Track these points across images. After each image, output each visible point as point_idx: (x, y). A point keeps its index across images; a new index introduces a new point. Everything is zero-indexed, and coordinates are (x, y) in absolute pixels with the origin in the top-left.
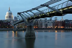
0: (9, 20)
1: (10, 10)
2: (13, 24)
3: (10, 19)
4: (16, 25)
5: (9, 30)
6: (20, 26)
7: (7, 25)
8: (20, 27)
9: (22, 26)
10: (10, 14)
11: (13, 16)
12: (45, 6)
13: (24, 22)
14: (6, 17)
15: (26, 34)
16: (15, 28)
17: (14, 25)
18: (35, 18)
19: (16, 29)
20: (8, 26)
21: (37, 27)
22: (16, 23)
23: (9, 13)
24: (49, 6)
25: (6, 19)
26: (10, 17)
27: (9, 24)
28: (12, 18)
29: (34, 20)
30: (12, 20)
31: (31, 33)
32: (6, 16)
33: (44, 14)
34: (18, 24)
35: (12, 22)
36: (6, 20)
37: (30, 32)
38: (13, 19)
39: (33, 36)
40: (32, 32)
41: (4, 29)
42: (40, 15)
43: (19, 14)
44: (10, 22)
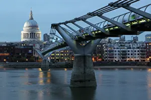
0: (30, 42)
1: (32, 19)
2: (40, 53)
3: (32, 40)
4: (47, 54)
5: (30, 67)
6: (58, 56)
7: (26, 55)
8: (57, 60)
10: (34, 27)
11: (41, 33)
12: (119, 7)
13: (68, 47)
14: (22, 36)
15: (74, 76)
17: (44, 54)
18: (94, 36)
19: (47, 64)
20: (27, 58)
21: (100, 60)
22: (48, 49)
23: (29, 27)
24: (131, 6)
25: (23, 40)
26: (33, 35)
27: (30, 51)
28: (39, 37)
29: (93, 42)
30: (39, 42)
31: (85, 73)
32: (22, 32)
33: (117, 27)
34: (52, 52)
35: (38, 46)
36: (23, 43)
37: (82, 70)
38: (41, 39)
39: (89, 81)
40: (87, 70)
42: (107, 30)
43: (55, 26)
44: (32, 46)
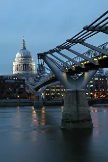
0: (24, 75)
1: (24, 48)
2: (33, 88)
3: (25, 72)
4: (40, 89)
5: (22, 105)
6: (53, 92)
9: (58, 92)
11: (34, 64)
14: (14, 68)
16: (38, 97)
17: (37, 89)
19: (41, 101)
20: (19, 93)
22: (40, 83)
23: (22, 57)
25: (15, 72)
26: (26, 66)
29: (86, 74)
30: (32, 76)
31: (78, 112)
32: (15, 64)
34: (46, 87)
35: (32, 80)
39: (83, 121)
40: (81, 108)
41: (8, 100)
44: (24, 80)
